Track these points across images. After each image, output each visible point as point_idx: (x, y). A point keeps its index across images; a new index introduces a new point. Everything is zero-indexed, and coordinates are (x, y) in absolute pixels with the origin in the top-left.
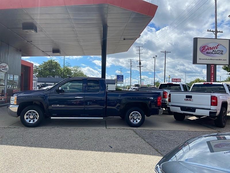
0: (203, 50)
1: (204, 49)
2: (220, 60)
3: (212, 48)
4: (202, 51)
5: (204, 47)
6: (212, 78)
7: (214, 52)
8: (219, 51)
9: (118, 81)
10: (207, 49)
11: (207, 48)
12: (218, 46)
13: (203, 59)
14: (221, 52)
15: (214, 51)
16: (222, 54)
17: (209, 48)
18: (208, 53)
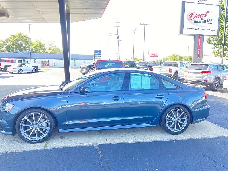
0: (190, 18)
1: (191, 17)
3: (201, 16)
5: (192, 14)
6: (199, 52)
7: (202, 21)
8: (208, 19)
9: (96, 56)
10: (195, 17)
11: (194, 15)
13: (190, 29)
14: (210, 21)
15: (202, 19)
16: (211, 23)
17: (197, 15)
18: (195, 21)
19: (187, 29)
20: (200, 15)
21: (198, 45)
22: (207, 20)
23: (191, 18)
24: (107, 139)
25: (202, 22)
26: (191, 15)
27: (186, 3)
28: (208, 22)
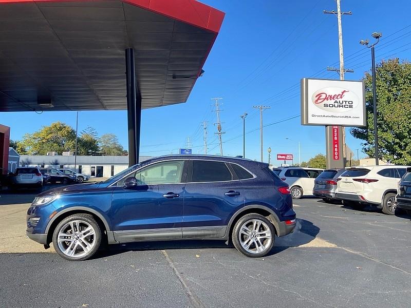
0: (317, 101)
1: (319, 99)
2: (347, 117)
3: (334, 97)
5: (319, 95)
6: (336, 149)
7: (336, 104)
8: (346, 102)
10: (324, 99)
13: (318, 116)
14: (349, 105)
15: (336, 102)
16: (351, 107)
17: (328, 96)
18: (326, 105)
19: (313, 116)
20: (332, 96)
21: (334, 141)
22: (344, 103)
23: (319, 101)
25: (336, 106)
26: (318, 97)
27: (309, 80)
28: (346, 106)
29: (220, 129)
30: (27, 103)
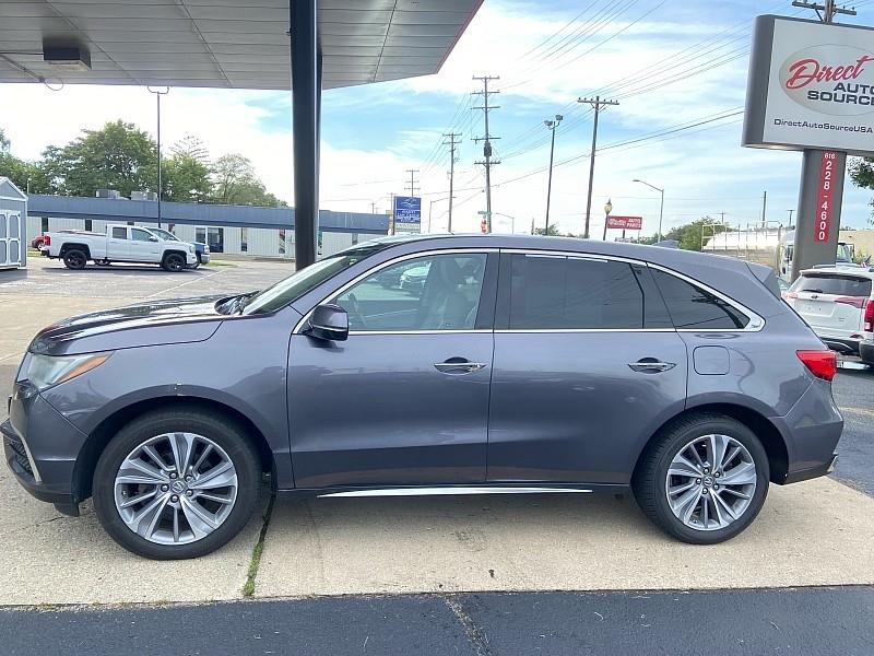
0: (792, 81)
1: (797, 76)
2: (863, 129)
4: (790, 84)
5: (799, 67)
6: (824, 215)
7: (840, 93)
8: (864, 87)
9: (399, 221)
11: (810, 69)
12: (860, 62)
13: (790, 124)
15: (840, 87)
17: (820, 70)
18: (813, 95)
19: (778, 122)
20: (833, 71)
21: (822, 190)
22: (861, 89)
23: (797, 82)
24: (492, 572)
25: (839, 97)
26: (795, 71)
27: (776, 20)
28: (864, 100)
29: (488, 152)
30: (14, 57)
